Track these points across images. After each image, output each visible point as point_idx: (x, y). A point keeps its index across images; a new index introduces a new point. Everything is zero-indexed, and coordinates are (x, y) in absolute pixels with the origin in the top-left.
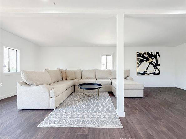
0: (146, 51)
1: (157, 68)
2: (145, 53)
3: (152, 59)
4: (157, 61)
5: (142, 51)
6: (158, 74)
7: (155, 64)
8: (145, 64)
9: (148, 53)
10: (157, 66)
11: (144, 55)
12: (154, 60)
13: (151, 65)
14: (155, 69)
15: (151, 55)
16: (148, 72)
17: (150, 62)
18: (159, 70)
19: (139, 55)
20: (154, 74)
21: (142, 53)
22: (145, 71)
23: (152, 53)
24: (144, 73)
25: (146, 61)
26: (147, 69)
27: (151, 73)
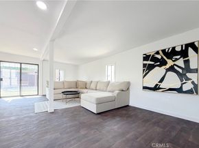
0: (160, 48)
1: (188, 79)
2: (158, 53)
3: (174, 61)
4: (187, 62)
5: (151, 49)
6: (190, 92)
7: (180, 71)
8: (158, 72)
9: (164, 51)
10: (189, 75)
11: (157, 56)
12: (181, 63)
13: (170, 73)
14: (182, 81)
15: (171, 53)
16: (162, 85)
17: (168, 66)
18: (193, 83)
19: (146, 58)
20: (180, 90)
21: (152, 54)
22: (157, 85)
23: (174, 48)
24: (156, 88)
25: (160, 66)
26: (161, 81)
27: (170, 89)
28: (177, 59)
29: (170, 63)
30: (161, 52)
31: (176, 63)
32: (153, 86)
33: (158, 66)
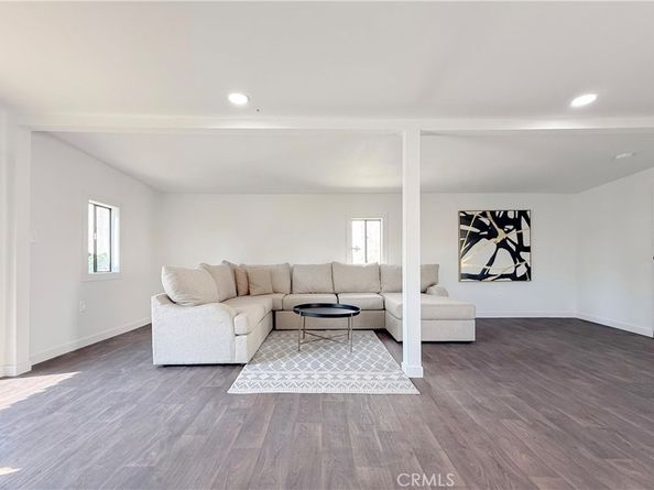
0: (488, 208)
1: (522, 260)
2: (484, 214)
3: (506, 232)
4: (520, 236)
5: (475, 206)
6: (523, 278)
7: (514, 248)
8: (486, 247)
9: (493, 213)
10: (522, 254)
11: (483, 219)
12: (513, 236)
13: (502, 251)
14: (515, 262)
15: (503, 220)
16: (493, 270)
17: (499, 240)
18: (526, 265)
19: (466, 219)
20: (513, 277)
21: (476, 214)
22: (484, 270)
23: (506, 212)
24: (483, 276)
25: (489, 237)
26: (491, 263)
27: (503, 276)
28: (509, 231)
29: (501, 235)
30: (489, 215)
31: (508, 235)
32: (478, 273)
33: (484, 236)
